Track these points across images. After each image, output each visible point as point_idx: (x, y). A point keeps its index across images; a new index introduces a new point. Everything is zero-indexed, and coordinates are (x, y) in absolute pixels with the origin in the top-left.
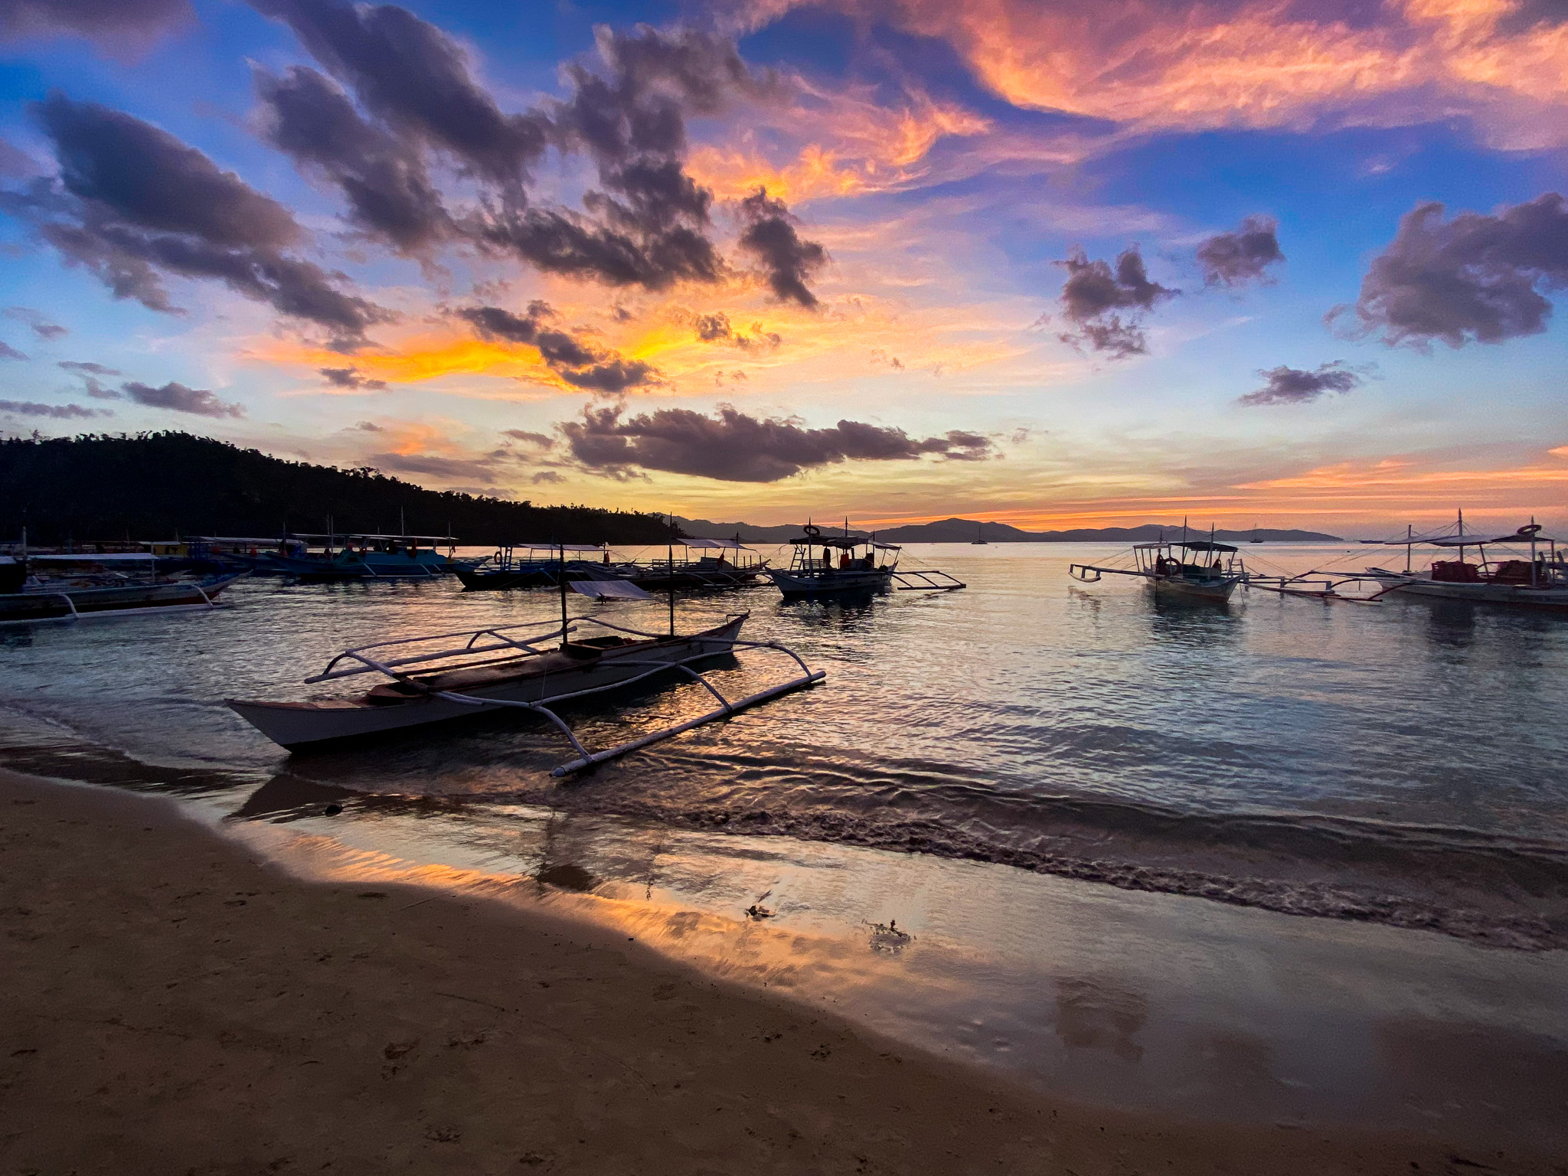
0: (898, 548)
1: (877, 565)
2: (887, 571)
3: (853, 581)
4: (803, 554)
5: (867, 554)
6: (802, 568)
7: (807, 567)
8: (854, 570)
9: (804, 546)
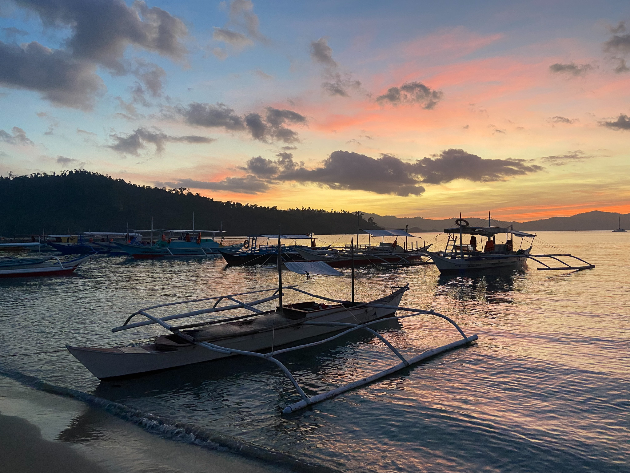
0: (534, 236)
1: (515, 249)
2: (523, 254)
3: (496, 261)
4: (455, 241)
5: (508, 241)
6: (454, 251)
7: (459, 251)
8: (497, 253)
9: (455, 235)
